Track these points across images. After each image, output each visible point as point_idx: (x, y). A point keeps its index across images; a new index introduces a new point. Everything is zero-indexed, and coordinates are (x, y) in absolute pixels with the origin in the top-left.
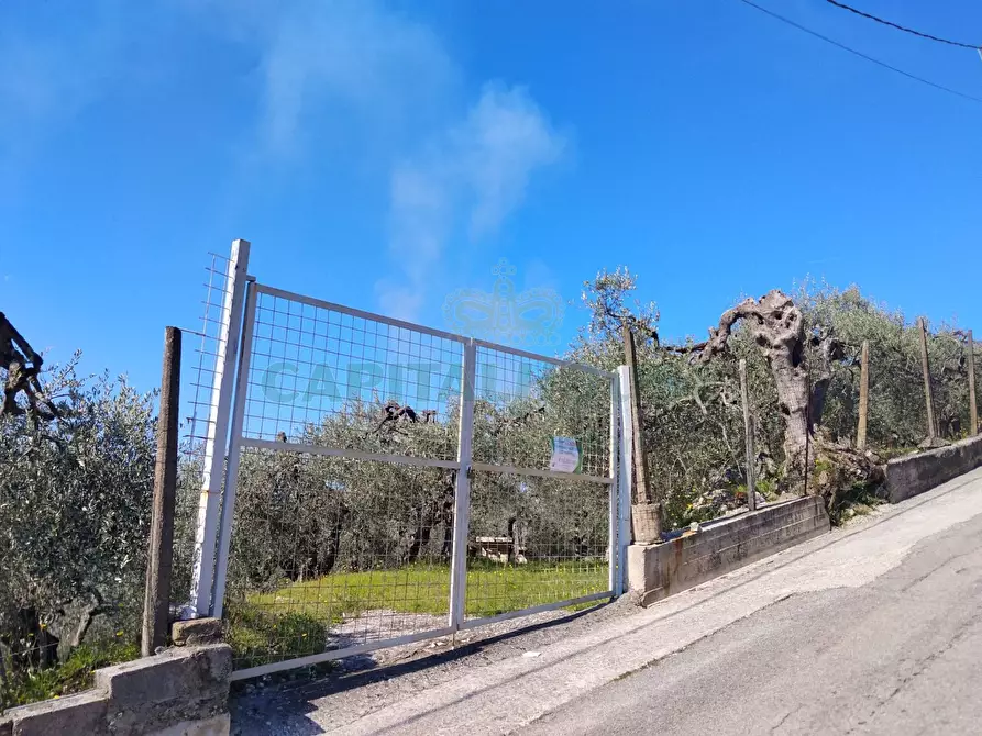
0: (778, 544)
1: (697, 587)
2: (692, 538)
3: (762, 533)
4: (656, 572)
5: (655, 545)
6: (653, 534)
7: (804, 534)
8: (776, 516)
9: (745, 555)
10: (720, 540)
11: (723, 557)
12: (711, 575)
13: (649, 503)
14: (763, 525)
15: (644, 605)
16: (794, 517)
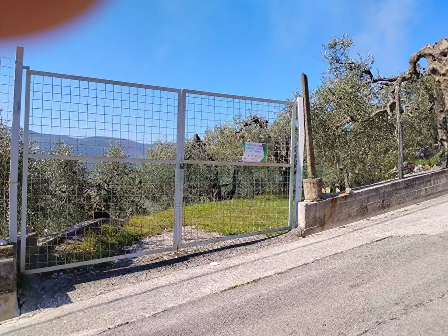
0: (417, 199)
1: (346, 226)
2: (345, 197)
3: (404, 192)
4: (315, 217)
5: (315, 202)
6: (314, 196)
7: (440, 192)
8: (417, 182)
9: (389, 206)
10: (369, 197)
11: (370, 208)
12: (359, 218)
13: (314, 178)
14: (405, 188)
15: (303, 236)
16: (432, 182)
